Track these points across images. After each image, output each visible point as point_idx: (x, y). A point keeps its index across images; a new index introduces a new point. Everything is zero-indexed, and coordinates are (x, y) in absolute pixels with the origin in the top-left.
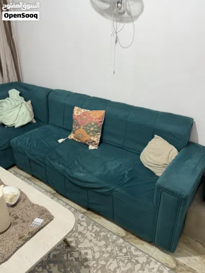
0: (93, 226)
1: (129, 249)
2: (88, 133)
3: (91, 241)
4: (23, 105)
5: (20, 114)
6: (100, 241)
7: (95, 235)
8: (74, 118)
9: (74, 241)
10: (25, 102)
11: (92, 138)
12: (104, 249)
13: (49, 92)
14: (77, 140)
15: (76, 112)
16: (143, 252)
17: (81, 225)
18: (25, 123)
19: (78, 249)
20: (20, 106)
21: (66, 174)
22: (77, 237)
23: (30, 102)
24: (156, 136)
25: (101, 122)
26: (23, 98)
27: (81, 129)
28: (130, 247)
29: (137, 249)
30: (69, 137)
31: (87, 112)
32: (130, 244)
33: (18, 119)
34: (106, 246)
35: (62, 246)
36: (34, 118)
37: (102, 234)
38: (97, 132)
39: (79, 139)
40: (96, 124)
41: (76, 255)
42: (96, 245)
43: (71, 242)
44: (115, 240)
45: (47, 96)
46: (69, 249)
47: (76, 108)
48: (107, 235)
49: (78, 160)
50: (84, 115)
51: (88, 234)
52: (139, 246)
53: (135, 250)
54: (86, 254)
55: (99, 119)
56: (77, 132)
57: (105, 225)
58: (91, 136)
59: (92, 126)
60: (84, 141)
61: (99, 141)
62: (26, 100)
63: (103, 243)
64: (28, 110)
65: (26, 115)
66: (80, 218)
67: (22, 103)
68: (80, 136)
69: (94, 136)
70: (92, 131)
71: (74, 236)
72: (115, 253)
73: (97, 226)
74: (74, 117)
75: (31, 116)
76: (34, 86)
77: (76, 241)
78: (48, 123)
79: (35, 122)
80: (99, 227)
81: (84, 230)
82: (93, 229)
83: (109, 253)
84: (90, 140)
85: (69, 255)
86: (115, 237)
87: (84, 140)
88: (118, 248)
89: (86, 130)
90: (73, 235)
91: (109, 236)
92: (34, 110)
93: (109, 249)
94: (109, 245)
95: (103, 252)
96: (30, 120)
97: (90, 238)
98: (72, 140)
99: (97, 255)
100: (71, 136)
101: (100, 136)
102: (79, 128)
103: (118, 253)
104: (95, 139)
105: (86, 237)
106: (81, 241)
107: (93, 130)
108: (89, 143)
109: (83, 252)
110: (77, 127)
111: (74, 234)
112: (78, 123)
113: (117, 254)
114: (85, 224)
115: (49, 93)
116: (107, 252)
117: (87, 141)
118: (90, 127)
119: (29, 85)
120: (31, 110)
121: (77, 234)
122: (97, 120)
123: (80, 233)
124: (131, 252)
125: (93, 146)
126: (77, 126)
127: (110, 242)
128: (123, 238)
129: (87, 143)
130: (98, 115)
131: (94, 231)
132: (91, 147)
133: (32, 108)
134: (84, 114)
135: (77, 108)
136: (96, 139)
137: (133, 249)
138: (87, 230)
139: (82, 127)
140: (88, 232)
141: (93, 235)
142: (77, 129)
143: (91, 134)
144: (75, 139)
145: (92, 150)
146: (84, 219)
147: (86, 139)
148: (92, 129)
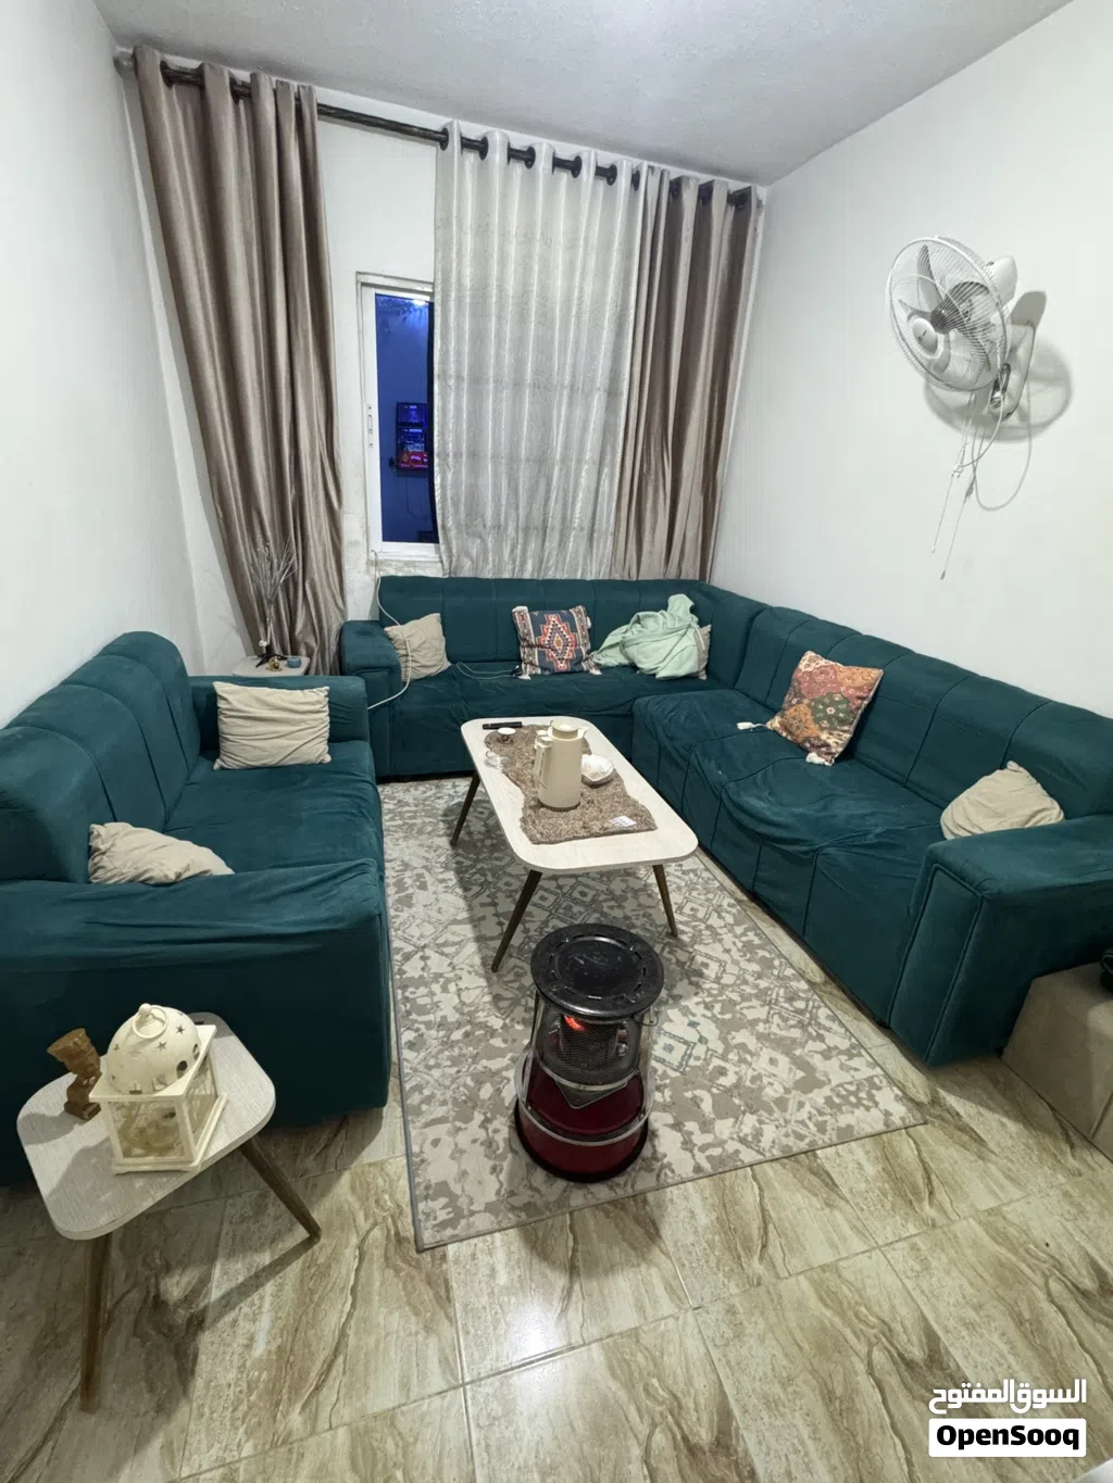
0: (746, 930)
1: (814, 1007)
2: (817, 721)
3: (728, 951)
4: (691, 633)
5: (677, 649)
6: (749, 961)
7: (744, 946)
8: (794, 676)
9: (690, 935)
10: (696, 626)
11: (824, 736)
12: (751, 979)
13: (758, 610)
14: (784, 734)
15: (806, 662)
16: (847, 1030)
17: (720, 917)
18: (682, 672)
19: (691, 950)
20: (680, 632)
21: (724, 796)
22: (700, 931)
23: (708, 628)
24: (1012, 765)
25: (862, 698)
26: (696, 619)
27: (803, 708)
28: (819, 1007)
29: (834, 1018)
30: (768, 725)
31: (832, 667)
32: (823, 1002)
33: (667, 661)
34: (760, 976)
35: (660, 929)
36: (707, 668)
37: (761, 953)
38: (842, 722)
39: (790, 733)
40: (846, 700)
41: (683, 956)
42: (736, 963)
43: (683, 932)
44: (789, 978)
45: (752, 620)
46: (671, 941)
47: (810, 654)
48: (773, 959)
49: (765, 774)
50: (822, 673)
51: (728, 938)
52: (845, 1018)
53: (828, 1017)
54: (706, 965)
55: (860, 689)
56: (790, 712)
57: (778, 942)
58: (822, 729)
59: (833, 703)
60: (800, 740)
61: (840, 749)
62: (701, 624)
63: (755, 967)
64: (698, 643)
65: (689, 658)
66: (725, 904)
67: (689, 626)
68: (795, 723)
69: (831, 730)
70: (829, 718)
71: (696, 926)
72: (774, 996)
73: (756, 935)
74: (797, 675)
75: (700, 661)
76: (730, 595)
77: (694, 935)
78: (733, 688)
79: (704, 678)
80: (761, 938)
81: (721, 927)
82: (744, 934)
83: (760, 990)
84: (818, 738)
85: (667, 949)
86: (789, 972)
87: (801, 735)
88: (785, 993)
89: (814, 711)
90: (694, 924)
91: (776, 963)
92: (711, 650)
93: (763, 984)
94: (769, 978)
95: (746, 982)
96: (695, 670)
97: (728, 945)
98: (775, 731)
99: (727, 979)
100: (775, 723)
101: (848, 736)
102: (798, 703)
103: (781, 1000)
104: (831, 741)
105: (720, 941)
106: (706, 942)
107: (833, 716)
108: (813, 745)
109: (699, 959)
110: (794, 701)
111: (697, 923)
112: (800, 690)
113: (777, 1000)
114: (730, 919)
115: (758, 613)
116: (756, 986)
117: (807, 739)
118: (826, 706)
119: (719, 590)
120: (704, 648)
121: (703, 926)
122: (851, 691)
123: (709, 927)
124: (814, 1017)
125: (819, 755)
126: (795, 696)
127: (773, 974)
128: (811, 984)
129: (808, 745)
130: (860, 679)
131: (744, 939)
132: (813, 757)
133: (708, 643)
134: (822, 671)
135: (813, 654)
136: (837, 741)
137: (823, 1013)
138: (730, 931)
139: (806, 701)
140: (730, 935)
141: (740, 945)
142: (792, 706)
143: (825, 724)
144: (780, 731)
145: (812, 763)
146: (734, 910)
147: (805, 734)
148: (831, 711)
